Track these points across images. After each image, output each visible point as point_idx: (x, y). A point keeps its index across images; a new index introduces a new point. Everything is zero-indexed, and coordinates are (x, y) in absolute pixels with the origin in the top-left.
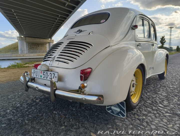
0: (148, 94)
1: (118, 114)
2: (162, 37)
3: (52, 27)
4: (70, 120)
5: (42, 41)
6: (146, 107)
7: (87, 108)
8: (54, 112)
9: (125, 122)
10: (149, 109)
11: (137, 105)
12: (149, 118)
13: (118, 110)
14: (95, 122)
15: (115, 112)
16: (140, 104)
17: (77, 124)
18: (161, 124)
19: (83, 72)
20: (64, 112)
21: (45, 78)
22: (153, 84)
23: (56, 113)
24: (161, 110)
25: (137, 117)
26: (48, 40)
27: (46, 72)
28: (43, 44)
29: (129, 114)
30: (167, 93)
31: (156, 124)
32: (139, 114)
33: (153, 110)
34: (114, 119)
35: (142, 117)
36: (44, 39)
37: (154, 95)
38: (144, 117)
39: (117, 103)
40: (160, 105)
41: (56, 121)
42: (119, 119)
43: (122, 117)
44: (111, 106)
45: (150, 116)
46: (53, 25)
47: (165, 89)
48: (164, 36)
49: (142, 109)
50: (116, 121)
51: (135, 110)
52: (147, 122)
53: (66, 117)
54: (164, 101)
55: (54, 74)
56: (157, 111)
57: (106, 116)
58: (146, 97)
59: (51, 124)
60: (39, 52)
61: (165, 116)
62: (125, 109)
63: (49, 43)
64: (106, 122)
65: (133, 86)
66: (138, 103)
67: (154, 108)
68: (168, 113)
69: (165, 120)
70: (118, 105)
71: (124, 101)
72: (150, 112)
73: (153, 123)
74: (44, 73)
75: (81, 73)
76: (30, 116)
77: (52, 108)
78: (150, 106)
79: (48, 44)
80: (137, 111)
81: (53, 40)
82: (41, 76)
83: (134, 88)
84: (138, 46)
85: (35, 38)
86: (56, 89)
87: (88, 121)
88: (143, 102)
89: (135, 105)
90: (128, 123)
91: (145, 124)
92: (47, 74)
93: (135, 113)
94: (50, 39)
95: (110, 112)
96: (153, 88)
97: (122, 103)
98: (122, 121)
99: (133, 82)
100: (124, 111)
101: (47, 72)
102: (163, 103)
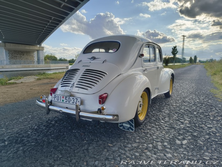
0: (153, 112)
1: (128, 129)
2: (174, 47)
3: (42, 31)
4: (89, 136)
5: (28, 48)
6: (151, 123)
7: (101, 127)
8: (73, 131)
9: (133, 135)
10: (153, 125)
11: (144, 122)
12: (152, 131)
13: (129, 126)
14: (110, 136)
15: (126, 128)
16: (146, 121)
17: (96, 138)
18: (161, 135)
19: (101, 97)
20: (82, 131)
21: (67, 102)
22: (159, 103)
23: (76, 132)
24: (162, 125)
25: (143, 131)
26: (36, 47)
27: (68, 97)
28: (29, 52)
29: (137, 129)
30: (169, 111)
31: (157, 135)
32: (145, 129)
33: (156, 125)
34: (125, 134)
35: (147, 131)
36: (31, 46)
37: (158, 113)
38: (148, 131)
39: (128, 120)
40: (162, 121)
41: (77, 138)
42: (129, 133)
43: (131, 131)
44: (123, 123)
45: (153, 130)
46: (44, 29)
47: (169, 107)
48: (176, 46)
49: (148, 125)
50: (127, 135)
51: (142, 126)
52: (150, 134)
53: (85, 135)
54: (165, 117)
55: (77, 99)
56: (159, 125)
57: (119, 131)
58: (151, 115)
59: (75, 140)
60: (25, 63)
61: (165, 130)
62: (134, 125)
63: (38, 51)
64: (119, 136)
65: (140, 107)
66: (144, 120)
67: (157, 124)
68: (167, 127)
69: (164, 132)
70: (128, 122)
71: (133, 119)
72: (153, 127)
73: (154, 135)
74: (66, 98)
75: (100, 98)
76: (52, 136)
77: (70, 128)
78: (154, 122)
79: (36, 52)
80: (143, 127)
81: (43, 48)
82: (63, 101)
83: (141, 108)
84: (144, 71)
85: (19, 45)
86: (80, 111)
87: (104, 136)
88: (148, 120)
89: (142, 122)
90: (136, 136)
91: (149, 135)
92: (69, 99)
93: (141, 128)
94: (38, 46)
95: (122, 128)
96: (159, 106)
97: (131, 120)
98: (131, 134)
99: (140, 103)
100: (132, 126)
101: (70, 97)
102: (165, 119)
